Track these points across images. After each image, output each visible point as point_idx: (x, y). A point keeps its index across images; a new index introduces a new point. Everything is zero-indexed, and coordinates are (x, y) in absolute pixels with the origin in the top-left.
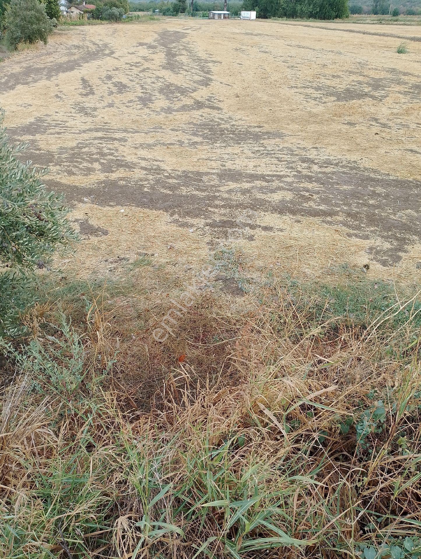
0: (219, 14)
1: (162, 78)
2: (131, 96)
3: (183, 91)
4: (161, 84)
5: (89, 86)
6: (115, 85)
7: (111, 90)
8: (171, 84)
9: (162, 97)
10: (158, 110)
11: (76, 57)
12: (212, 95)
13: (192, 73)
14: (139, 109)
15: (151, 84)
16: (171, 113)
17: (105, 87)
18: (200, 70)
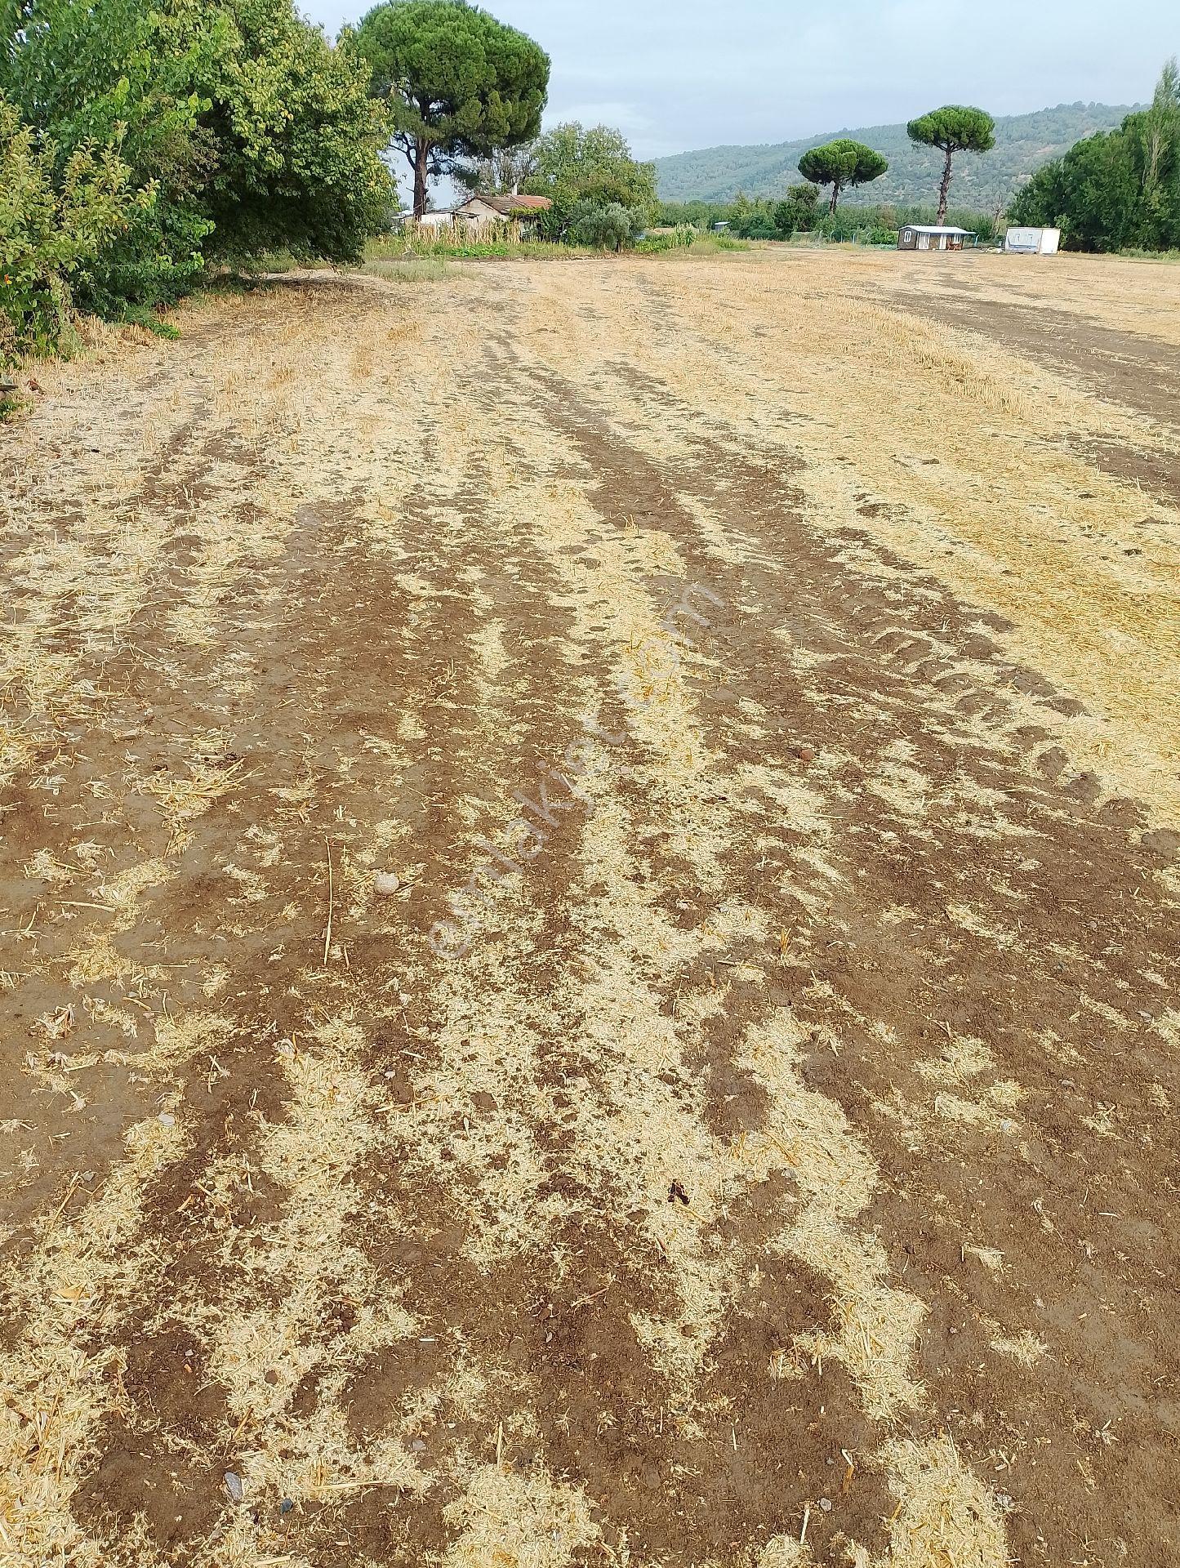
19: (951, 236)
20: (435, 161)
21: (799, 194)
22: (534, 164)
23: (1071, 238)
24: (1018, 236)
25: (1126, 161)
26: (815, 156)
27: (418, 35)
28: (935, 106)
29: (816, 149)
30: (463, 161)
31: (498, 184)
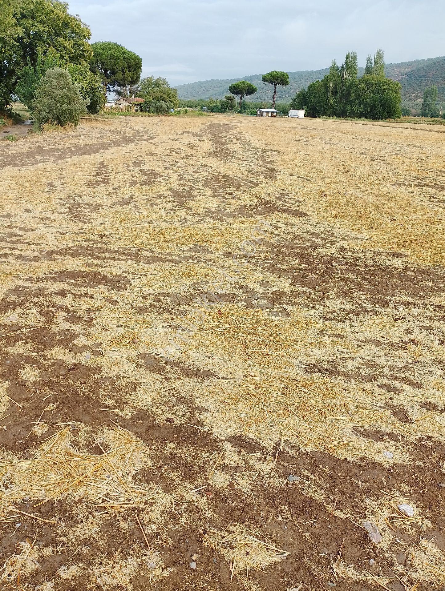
0: (267, 112)
1: (209, 166)
2: (162, 188)
3: (239, 186)
4: (207, 174)
5: (106, 172)
6: (143, 173)
7: (135, 179)
8: (222, 176)
9: (208, 191)
10: (202, 213)
11: (106, 141)
12: (283, 192)
13: (249, 162)
14: (171, 210)
15: (193, 174)
16: (222, 220)
17: (128, 175)
18: (258, 160)
19: (273, 112)
20: (109, 88)
21: (228, 98)
22: (140, 88)
23: (308, 113)
24: (292, 112)
25: (323, 89)
26: (234, 86)
27: (104, 53)
28: (270, 71)
29: (234, 83)
30: (118, 88)
31: (129, 94)
